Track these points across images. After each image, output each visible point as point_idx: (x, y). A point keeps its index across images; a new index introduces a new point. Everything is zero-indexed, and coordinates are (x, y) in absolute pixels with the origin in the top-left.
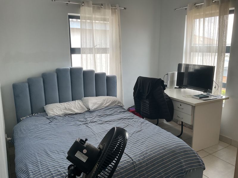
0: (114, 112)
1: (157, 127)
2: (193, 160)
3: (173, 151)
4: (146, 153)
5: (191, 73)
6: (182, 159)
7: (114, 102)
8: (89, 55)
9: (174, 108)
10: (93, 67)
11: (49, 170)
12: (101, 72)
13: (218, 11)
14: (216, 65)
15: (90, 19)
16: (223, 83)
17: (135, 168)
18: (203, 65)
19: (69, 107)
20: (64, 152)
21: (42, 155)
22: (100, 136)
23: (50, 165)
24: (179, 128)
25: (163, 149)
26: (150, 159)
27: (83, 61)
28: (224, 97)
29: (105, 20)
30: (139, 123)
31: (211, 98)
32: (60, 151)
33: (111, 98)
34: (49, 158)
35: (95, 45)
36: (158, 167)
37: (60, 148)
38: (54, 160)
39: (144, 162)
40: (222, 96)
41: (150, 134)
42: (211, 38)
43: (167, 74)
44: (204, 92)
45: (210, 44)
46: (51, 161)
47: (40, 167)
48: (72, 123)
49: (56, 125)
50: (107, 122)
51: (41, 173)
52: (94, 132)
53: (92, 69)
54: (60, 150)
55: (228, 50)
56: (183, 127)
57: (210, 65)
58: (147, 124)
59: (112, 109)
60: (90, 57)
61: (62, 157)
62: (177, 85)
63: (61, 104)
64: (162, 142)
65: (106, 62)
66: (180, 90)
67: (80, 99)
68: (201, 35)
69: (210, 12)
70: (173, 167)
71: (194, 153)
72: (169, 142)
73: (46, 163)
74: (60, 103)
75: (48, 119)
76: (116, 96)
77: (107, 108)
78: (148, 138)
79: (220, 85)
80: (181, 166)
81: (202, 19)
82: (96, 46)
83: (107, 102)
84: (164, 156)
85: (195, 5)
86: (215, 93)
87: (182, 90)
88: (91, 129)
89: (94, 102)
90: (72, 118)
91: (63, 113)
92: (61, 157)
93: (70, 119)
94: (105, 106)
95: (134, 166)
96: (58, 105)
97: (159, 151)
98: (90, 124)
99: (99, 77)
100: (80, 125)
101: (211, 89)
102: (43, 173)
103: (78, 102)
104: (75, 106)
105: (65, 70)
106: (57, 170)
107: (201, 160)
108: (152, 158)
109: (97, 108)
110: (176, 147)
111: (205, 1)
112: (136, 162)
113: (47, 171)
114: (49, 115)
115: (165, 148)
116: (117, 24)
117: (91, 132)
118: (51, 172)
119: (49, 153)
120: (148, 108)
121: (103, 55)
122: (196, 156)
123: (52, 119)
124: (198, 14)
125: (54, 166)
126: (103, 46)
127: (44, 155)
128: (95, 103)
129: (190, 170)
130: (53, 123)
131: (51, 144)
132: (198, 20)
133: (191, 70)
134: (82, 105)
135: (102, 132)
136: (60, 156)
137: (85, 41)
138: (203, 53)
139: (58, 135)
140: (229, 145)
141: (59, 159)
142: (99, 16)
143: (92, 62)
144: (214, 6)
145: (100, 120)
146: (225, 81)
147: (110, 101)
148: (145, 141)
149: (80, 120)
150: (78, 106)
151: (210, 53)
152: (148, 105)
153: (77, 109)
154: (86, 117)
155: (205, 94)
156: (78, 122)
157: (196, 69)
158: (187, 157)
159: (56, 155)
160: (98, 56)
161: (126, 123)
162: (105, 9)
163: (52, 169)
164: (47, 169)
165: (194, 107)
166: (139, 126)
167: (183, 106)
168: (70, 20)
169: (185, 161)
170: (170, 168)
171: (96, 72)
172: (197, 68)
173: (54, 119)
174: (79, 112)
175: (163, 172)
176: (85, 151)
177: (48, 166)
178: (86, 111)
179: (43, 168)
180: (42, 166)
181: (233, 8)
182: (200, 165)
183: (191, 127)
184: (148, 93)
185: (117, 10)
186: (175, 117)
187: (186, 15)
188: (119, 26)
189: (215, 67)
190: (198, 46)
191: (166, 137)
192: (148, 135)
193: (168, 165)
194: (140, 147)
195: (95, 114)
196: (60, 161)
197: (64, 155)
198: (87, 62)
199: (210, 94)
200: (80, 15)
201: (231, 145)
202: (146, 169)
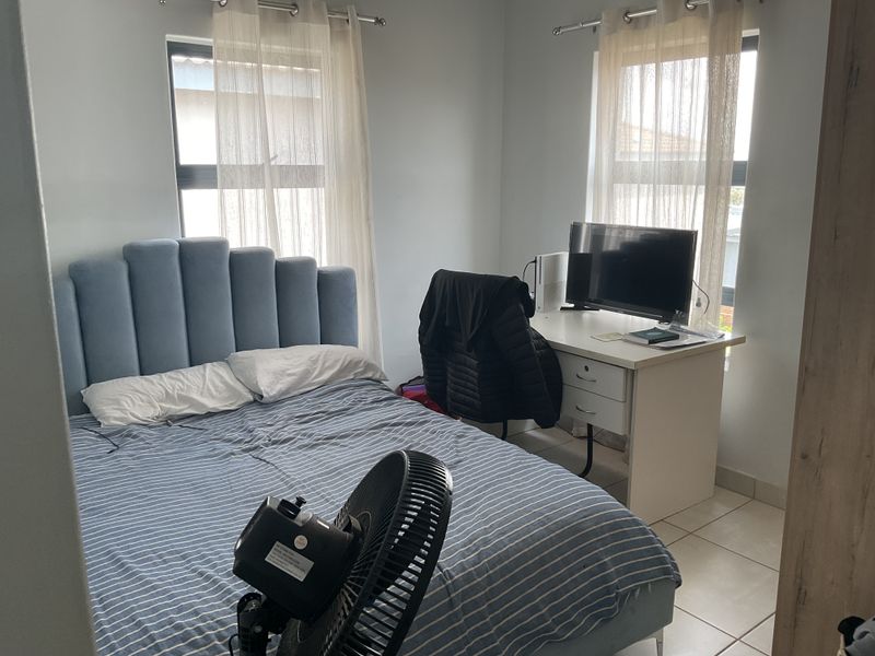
0: (354, 404)
1: (514, 449)
2: (641, 554)
3: (575, 529)
4: (486, 542)
5: (612, 257)
6: (607, 553)
7: (350, 366)
8: (249, 193)
9: (564, 381)
10: (267, 239)
11: (139, 624)
12: (298, 255)
13: (705, 39)
14: (698, 227)
15: (251, 56)
16: (724, 288)
17: (449, 595)
18: (657, 226)
19: (182, 390)
20: (184, 557)
21: (103, 574)
22: (313, 489)
23: (140, 607)
24: (580, 450)
25: (542, 523)
26: (500, 559)
27: (228, 217)
28: (728, 337)
29: (306, 61)
30: (447, 437)
31: (686, 342)
32: (171, 553)
33: (337, 353)
34: (133, 582)
35: (271, 156)
36: (530, 584)
37: (167, 543)
38: (154, 588)
39: (479, 572)
40: (721, 332)
41: (489, 475)
42: (683, 134)
43: (535, 262)
44: (661, 321)
45: (679, 154)
46: (140, 593)
47: (102, 616)
48: (201, 450)
49: (138, 458)
50: (334, 441)
51: (108, 640)
52: (288, 476)
53: (262, 244)
54: (168, 548)
55: (739, 174)
56: (594, 444)
57: (680, 228)
58: (475, 438)
59: (344, 392)
60: (254, 198)
61: (181, 575)
62: (568, 300)
63: (146, 380)
64: (536, 499)
65: (313, 216)
66: (580, 317)
67: (220, 357)
68: (649, 123)
69: (680, 42)
70: (576, 582)
71: (644, 532)
72: (560, 497)
73: (123, 598)
74: (142, 374)
75: (103, 436)
76: (355, 344)
77: (326, 389)
78: (487, 487)
79: (716, 296)
80: (605, 580)
81: (652, 66)
82: (275, 157)
83: (327, 365)
84: (545, 546)
85: (626, 15)
86: (697, 322)
87: (587, 315)
88: (276, 468)
89: (274, 368)
90: (196, 432)
91: (158, 411)
92: (176, 576)
93: (189, 434)
94: (319, 383)
95: (447, 587)
96: (137, 382)
97: (528, 530)
98: (268, 450)
99: (289, 274)
100: (233, 454)
101: (685, 309)
102: (116, 636)
103: (214, 372)
104: (205, 386)
105: (160, 251)
106: (171, 621)
107: (667, 553)
108: (507, 555)
109: (287, 391)
110: (585, 514)
111: (661, 3)
112: (453, 574)
113: (131, 629)
114: (104, 423)
115: (549, 519)
116: (354, 76)
117: (278, 477)
118: (146, 631)
119: (130, 563)
120: (472, 382)
121: (304, 192)
122: (650, 542)
123: (120, 437)
124: (636, 48)
125: (155, 610)
126: (303, 161)
127: (110, 571)
128: (283, 373)
129: (633, 591)
130: (125, 453)
131: (132, 530)
132: (636, 69)
133: (611, 245)
134: (232, 383)
135: (319, 476)
136: (173, 572)
137: (231, 139)
138: (654, 187)
139: (154, 495)
140: (749, 499)
141: (170, 584)
142: (284, 48)
143: (262, 217)
144: (691, 21)
145: (304, 435)
146: (730, 280)
147: (337, 361)
148: (477, 499)
149: (228, 435)
150: (215, 387)
151: (681, 187)
152: (476, 374)
153: (213, 397)
154: (251, 424)
155: (665, 327)
156: (219, 445)
157: (627, 240)
158: (623, 547)
159: (158, 570)
160: (284, 195)
161: (401, 441)
162: (306, 20)
163: (151, 620)
164: (128, 622)
165: (631, 373)
166: (452, 448)
167: (595, 371)
168: (176, 58)
169: (615, 561)
170: (566, 589)
171: (276, 257)
172: (629, 237)
173: (127, 436)
174: (220, 406)
175: (545, 602)
176: (301, 542)
177: (132, 609)
178: (249, 404)
179: (113, 620)
180: (107, 614)
181: (755, 32)
182: (666, 572)
183: (621, 445)
184: (473, 328)
185: (350, 27)
186: (567, 411)
187: (597, 49)
188: (358, 82)
189: (696, 232)
190: (636, 159)
191: (547, 482)
192: (483, 477)
193: (561, 579)
194: (461, 522)
195: (282, 412)
196: (175, 589)
197: (187, 568)
198: (242, 217)
199: (682, 327)
200: (211, 40)
201: (754, 498)
202: (487, 597)
